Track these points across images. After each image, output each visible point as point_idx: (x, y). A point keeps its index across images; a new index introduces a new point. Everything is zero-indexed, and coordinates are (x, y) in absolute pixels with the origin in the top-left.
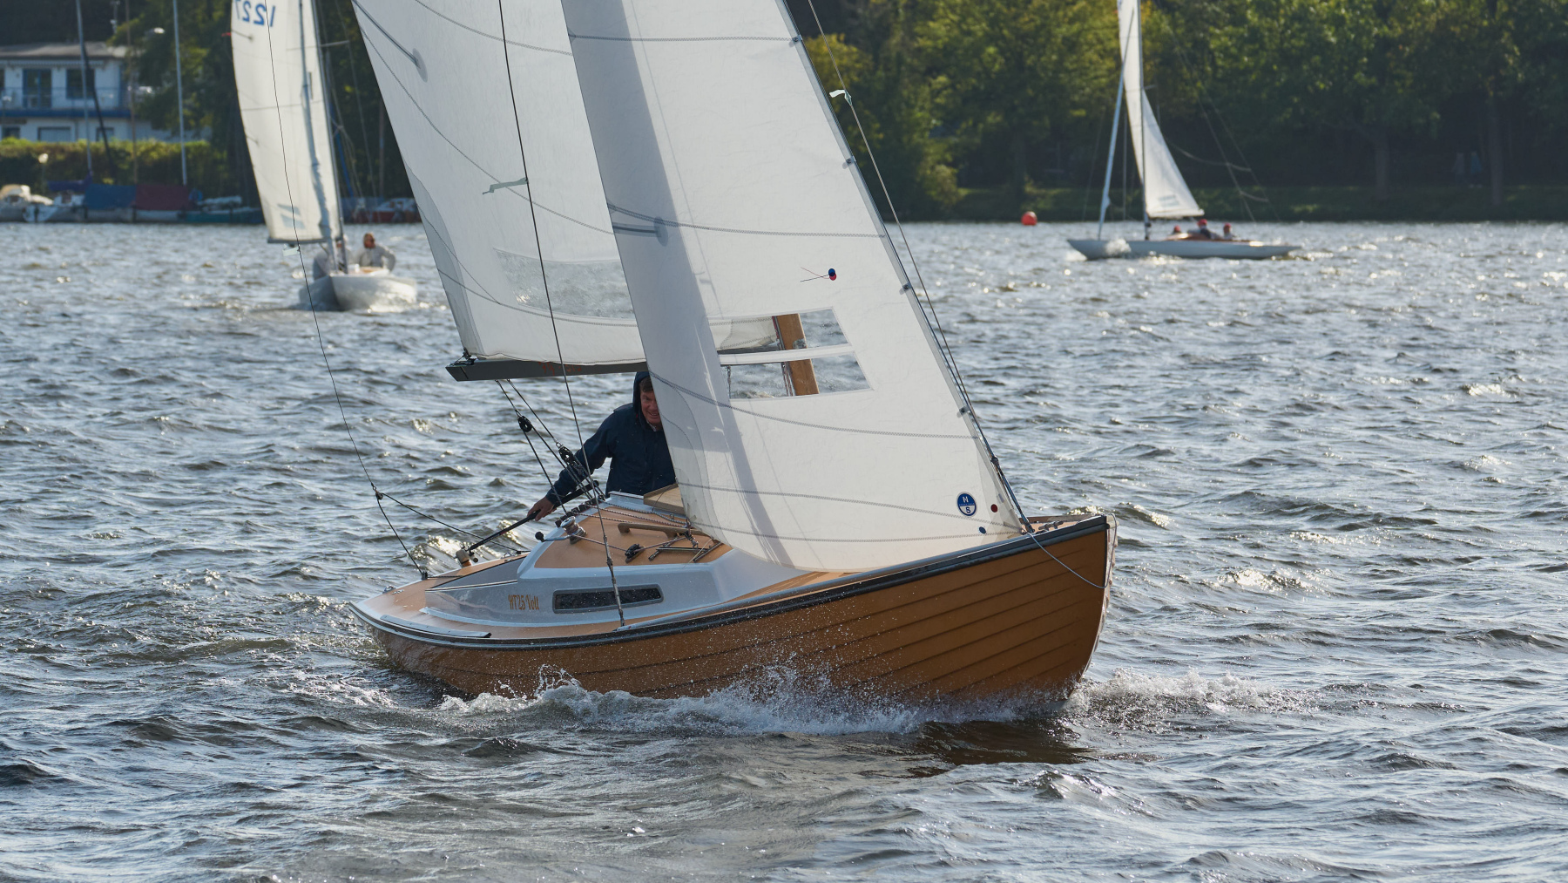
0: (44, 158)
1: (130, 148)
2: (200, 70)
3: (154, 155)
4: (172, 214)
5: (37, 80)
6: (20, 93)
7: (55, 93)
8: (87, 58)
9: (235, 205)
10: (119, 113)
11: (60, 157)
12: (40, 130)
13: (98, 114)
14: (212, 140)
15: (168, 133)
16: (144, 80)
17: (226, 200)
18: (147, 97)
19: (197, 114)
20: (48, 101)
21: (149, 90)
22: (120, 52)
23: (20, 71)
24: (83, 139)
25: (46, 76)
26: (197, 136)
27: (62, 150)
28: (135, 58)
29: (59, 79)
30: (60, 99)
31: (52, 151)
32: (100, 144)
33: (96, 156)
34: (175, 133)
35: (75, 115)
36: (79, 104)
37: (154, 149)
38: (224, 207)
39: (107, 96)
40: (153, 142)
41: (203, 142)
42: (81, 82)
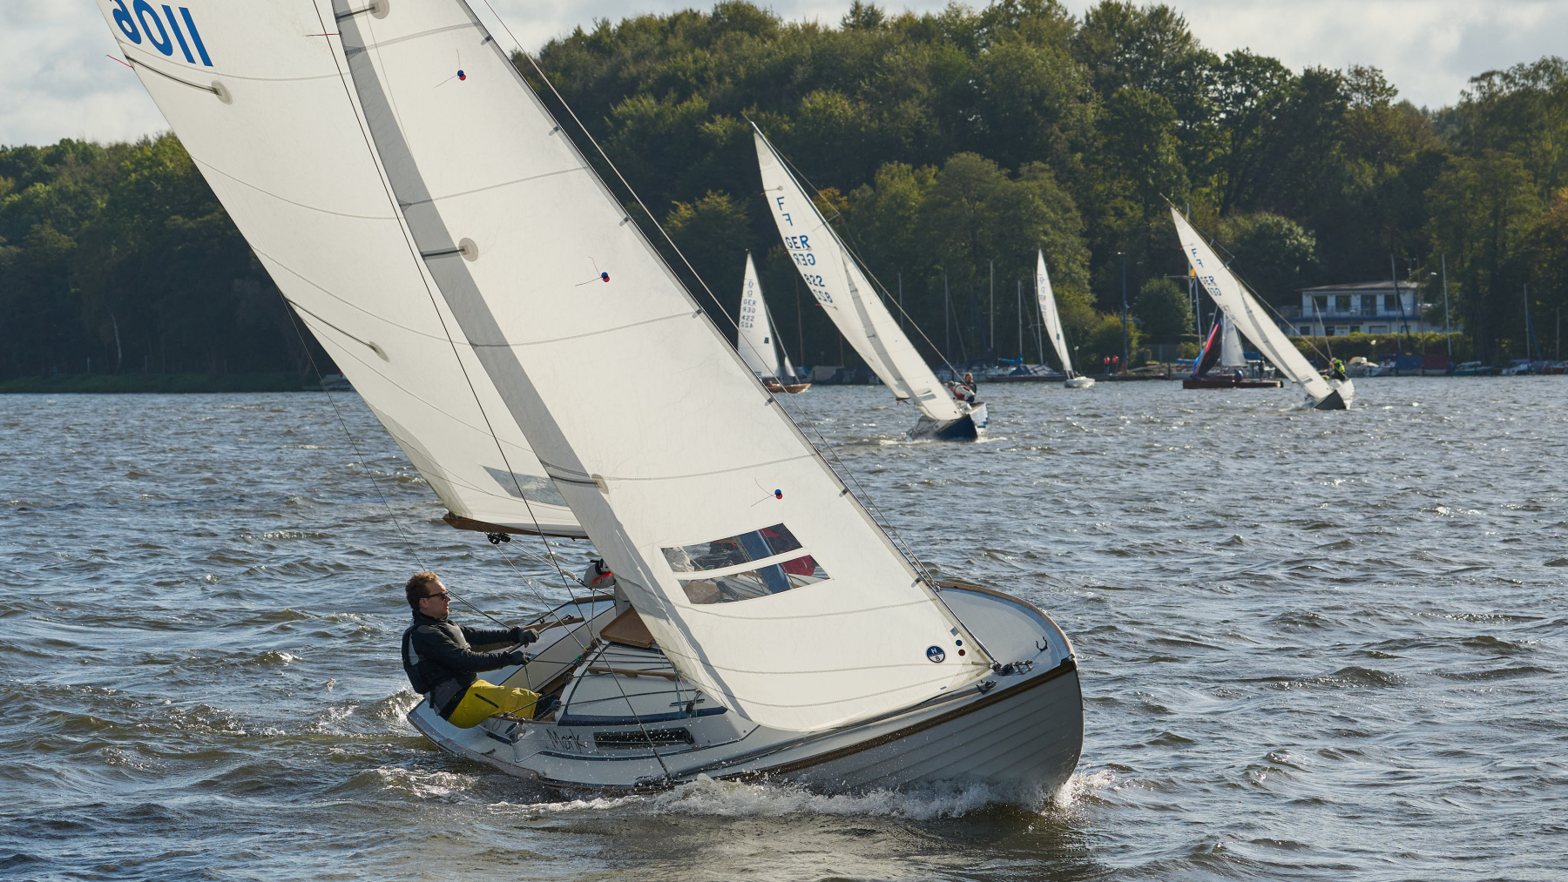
0: (1374, 342)
1: (1420, 336)
2: (1457, 294)
3: (1433, 340)
4: (1444, 371)
5: (1369, 301)
6: (1359, 308)
7: (1378, 308)
8: (1398, 289)
9: (1478, 366)
10: (1414, 318)
11: (1382, 342)
12: (1370, 327)
13: (1404, 319)
14: (1464, 331)
15: (1441, 328)
16: (1427, 301)
17: (1473, 363)
18: (1428, 308)
19: (1456, 317)
20: (1374, 312)
21: (1429, 305)
22: (1414, 285)
23: (1359, 297)
24: (1394, 332)
25: (1373, 298)
26: (1456, 329)
27: (1383, 338)
28: (1422, 289)
29: (1380, 300)
30: (1381, 310)
31: (1378, 339)
32: (1404, 334)
33: (1402, 341)
34: (1445, 328)
35: (1390, 319)
36: (1392, 313)
37: (1433, 336)
38: (1471, 367)
39: (1408, 310)
40: (1432, 333)
41: (1459, 333)
42: (1392, 302)
